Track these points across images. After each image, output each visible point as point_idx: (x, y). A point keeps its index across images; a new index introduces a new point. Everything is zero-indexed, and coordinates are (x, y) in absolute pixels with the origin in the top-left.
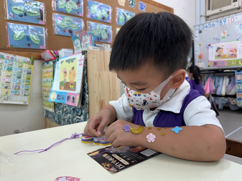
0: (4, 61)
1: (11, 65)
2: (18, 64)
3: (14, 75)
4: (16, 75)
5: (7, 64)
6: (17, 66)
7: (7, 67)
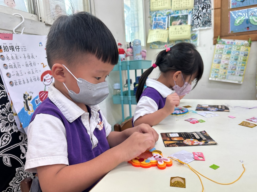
0: (225, 46)
1: (231, 49)
2: (236, 48)
3: (232, 58)
4: (234, 58)
5: (227, 49)
6: (235, 49)
7: (227, 51)
